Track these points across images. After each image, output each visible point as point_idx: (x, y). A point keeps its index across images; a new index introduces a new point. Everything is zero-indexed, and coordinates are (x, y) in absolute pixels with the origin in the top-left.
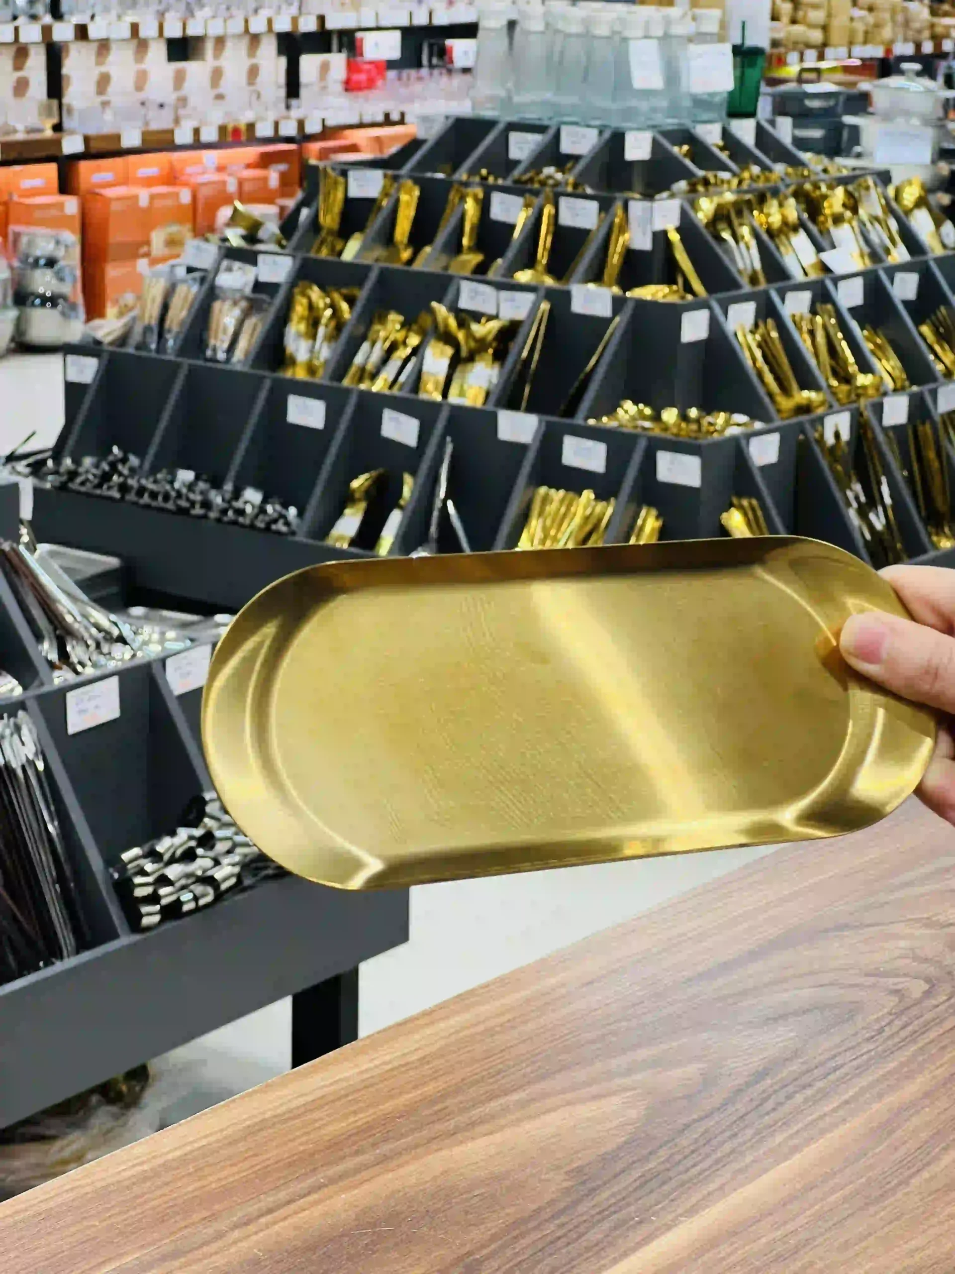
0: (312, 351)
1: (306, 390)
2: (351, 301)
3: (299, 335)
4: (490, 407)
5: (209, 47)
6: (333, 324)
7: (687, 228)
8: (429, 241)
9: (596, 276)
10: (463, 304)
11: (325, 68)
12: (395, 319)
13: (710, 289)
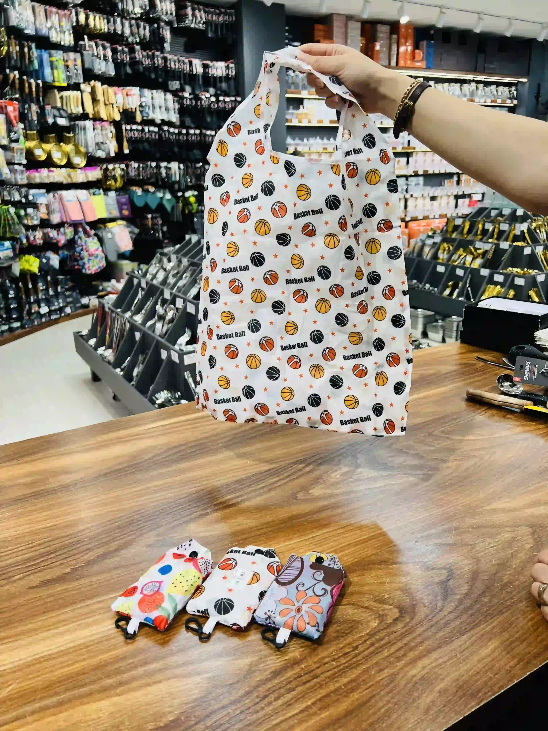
0: (443, 256)
1: (442, 264)
2: (452, 246)
3: (441, 253)
4: (479, 268)
5: (439, 198)
6: (448, 250)
7: (529, 230)
8: (471, 233)
9: (506, 240)
10: (477, 246)
11: (464, 202)
12: (461, 250)
13: (532, 243)
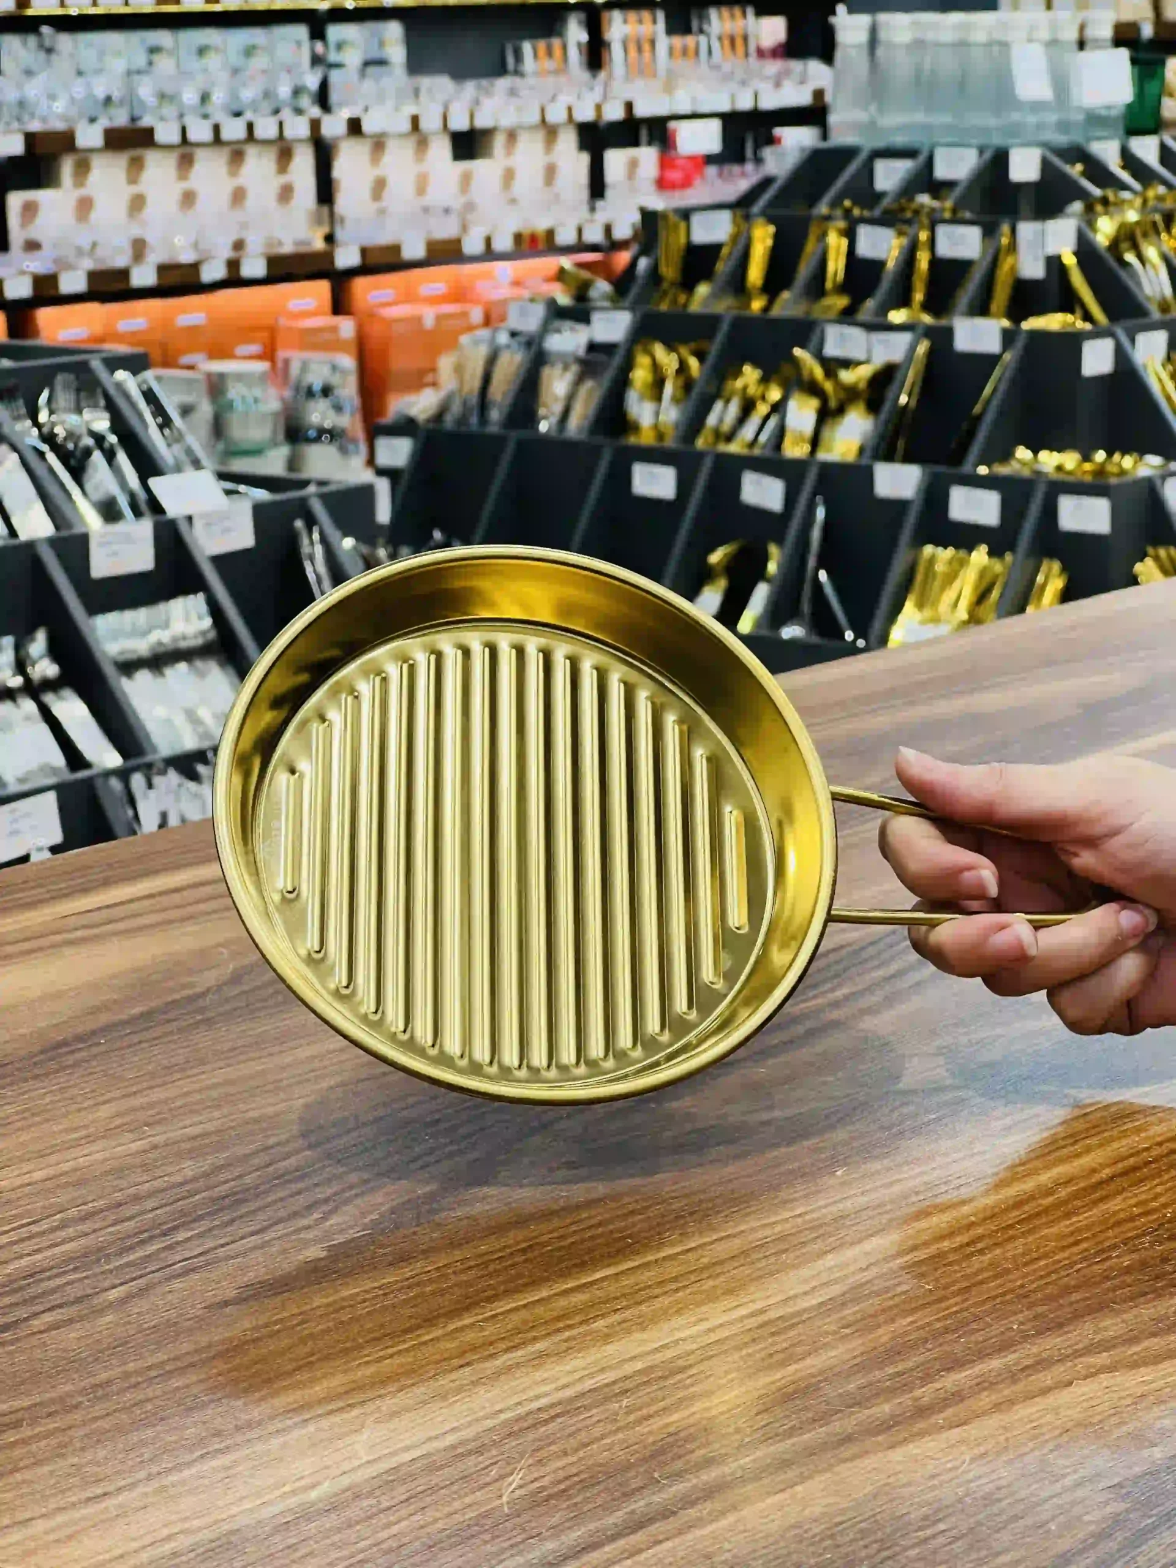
0: (657, 414)
1: (655, 455)
2: (701, 356)
3: (642, 398)
4: (865, 461)
5: (499, 142)
6: (681, 381)
7: (1085, 250)
8: (787, 284)
9: (981, 308)
10: (831, 350)
11: (633, 164)
12: (750, 375)
